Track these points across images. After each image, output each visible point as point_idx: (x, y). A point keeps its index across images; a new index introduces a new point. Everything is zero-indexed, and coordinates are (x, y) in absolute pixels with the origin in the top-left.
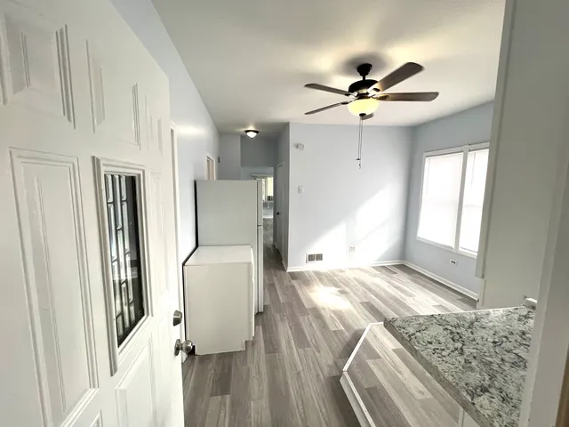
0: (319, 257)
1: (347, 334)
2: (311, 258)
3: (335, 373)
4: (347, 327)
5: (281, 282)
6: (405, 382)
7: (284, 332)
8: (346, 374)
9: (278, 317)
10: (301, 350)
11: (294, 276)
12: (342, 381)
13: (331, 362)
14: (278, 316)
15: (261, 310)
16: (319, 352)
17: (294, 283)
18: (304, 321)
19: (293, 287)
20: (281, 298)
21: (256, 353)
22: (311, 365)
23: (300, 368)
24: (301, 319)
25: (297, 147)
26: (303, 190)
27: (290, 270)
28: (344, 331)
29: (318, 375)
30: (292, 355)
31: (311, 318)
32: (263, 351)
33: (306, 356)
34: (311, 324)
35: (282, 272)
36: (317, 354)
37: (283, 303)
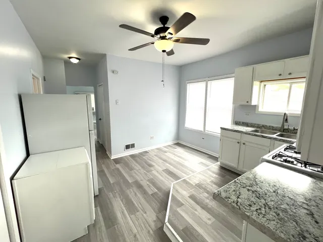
0: (133, 146)
1: (160, 194)
2: (128, 147)
3: (159, 225)
4: (159, 189)
5: (108, 168)
6: (200, 215)
7: (118, 207)
8: (167, 224)
9: (111, 195)
10: (133, 216)
11: (117, 161)
12: (164, 230)
13: (155, 218)
14: (111, 193)
15: (97, 193)
16: (145, 213)
17: (118, 166)
18: (131, 192)
19: (118, 169)
20: (110, 179)
21: (98, 233)
22: (142, 225)
23: (135, 231)
24: (128, 192)
25: (113, 72)
26: (119, 103)
27: (113, 157)
28: (158, 192)
29: (149, 232)
30: (128, 223)
31: (135, 189)
32: (104, 228)
33: (138, 219)
34: (136, 194)
35: (107, 160)
36: (145, 215)
37: (113, 183)
